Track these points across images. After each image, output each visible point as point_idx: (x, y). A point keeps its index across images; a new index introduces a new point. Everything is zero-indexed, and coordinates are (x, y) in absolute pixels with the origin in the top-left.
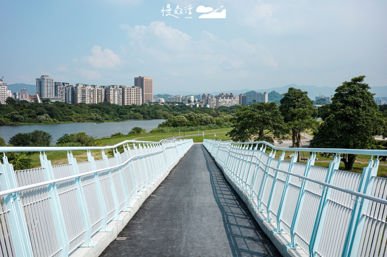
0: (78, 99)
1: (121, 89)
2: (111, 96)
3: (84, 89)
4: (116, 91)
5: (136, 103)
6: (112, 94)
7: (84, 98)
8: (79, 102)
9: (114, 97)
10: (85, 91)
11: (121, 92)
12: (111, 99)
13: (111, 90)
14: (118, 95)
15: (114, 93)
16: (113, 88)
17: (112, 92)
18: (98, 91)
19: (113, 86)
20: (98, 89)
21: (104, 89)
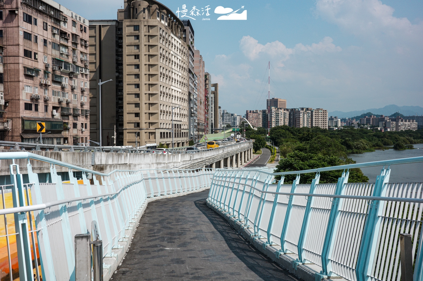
0: (273, 123)
1: (310, 112)
2: (301, 119)
3: (278, 112)
4: (305, 114)
5: (323, 127)
6: (302, 117)
7: (277, 122)
8: (273, 126)
9: (304, 120)
10: (278, 114)
11: (310, 115)
12: (301, 123)
13: (301, 112)
14: (307, 118)
15: (304, 116)
16: (302, 111)
17: (302, 115)
18: (284, 114)
19: (302, 109)
20: (284, 112)
21: (288, 112)
